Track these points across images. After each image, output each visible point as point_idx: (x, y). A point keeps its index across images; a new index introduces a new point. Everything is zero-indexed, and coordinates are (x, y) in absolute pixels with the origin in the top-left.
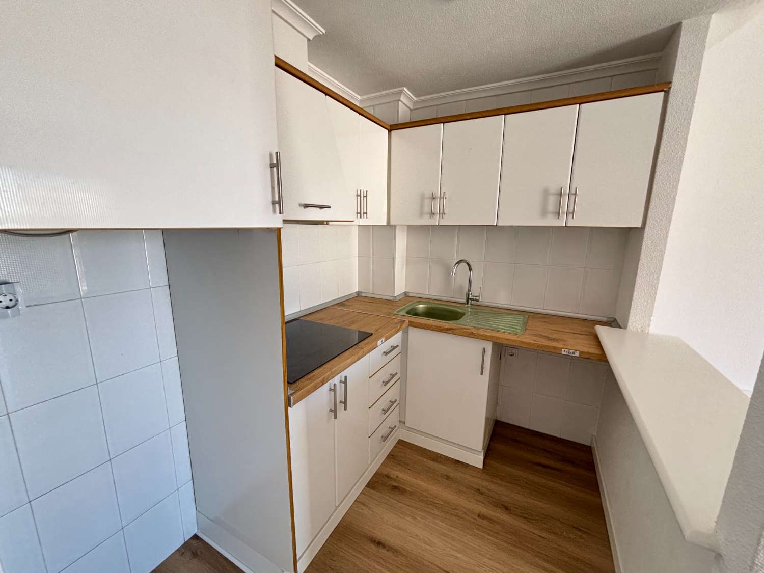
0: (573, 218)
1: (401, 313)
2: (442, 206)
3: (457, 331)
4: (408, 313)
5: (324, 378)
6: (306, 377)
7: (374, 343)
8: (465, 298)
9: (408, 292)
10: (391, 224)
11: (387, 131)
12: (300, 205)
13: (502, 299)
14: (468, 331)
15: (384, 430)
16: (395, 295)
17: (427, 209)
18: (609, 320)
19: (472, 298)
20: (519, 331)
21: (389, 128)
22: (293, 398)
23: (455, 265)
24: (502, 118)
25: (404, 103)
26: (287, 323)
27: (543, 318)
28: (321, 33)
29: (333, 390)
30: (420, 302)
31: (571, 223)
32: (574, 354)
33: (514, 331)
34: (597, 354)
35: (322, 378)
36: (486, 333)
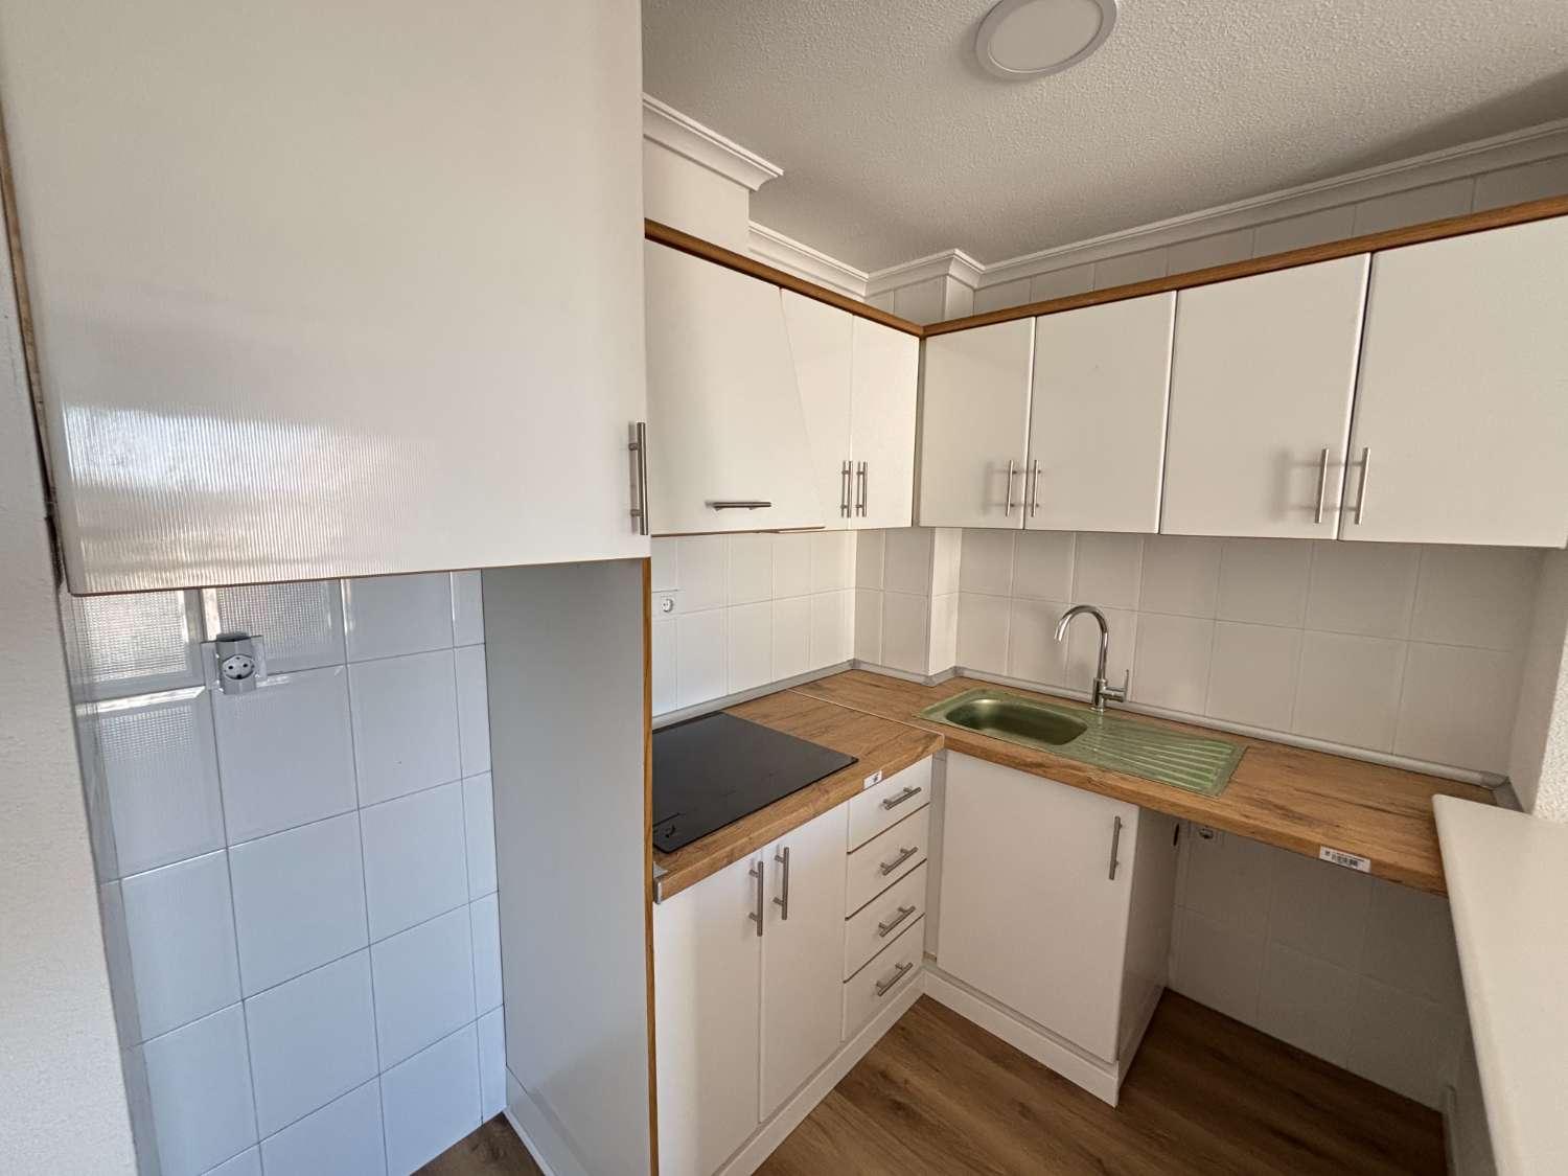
0: (1357, 521)
1: (933, 717)
2: (1030, 489)
3: (1054, 771)
4: (950, 717)
5: (732, 850)
6: (698, 844)
7: (856, 783)
8: (1091, 691)
9: (960, 668)
10: (922, 524)
11: (917, 339)
12: (708, 504)
13: (1184, 701)
14: (1081, 774)
15: (883, 968)
16: (930, 674)
17: (998, 495)
18: (1487, 779)
19: (1108, 692)
20: (1209, 785)
21: (921, 332)
22: (663, 885)
23: (1068, 614)
24: (1170, 299)
25: (957, 279)
26: (656, 731)
27: (1287, 755)
28: (776, 176)
29: (758, 873)
30: (984, 691)
31: (1353, 534)
32: (1355, 863)
33: (1198, 784)
34: (1424, 876)
35: (728, 849)
36: (1125, 785)
